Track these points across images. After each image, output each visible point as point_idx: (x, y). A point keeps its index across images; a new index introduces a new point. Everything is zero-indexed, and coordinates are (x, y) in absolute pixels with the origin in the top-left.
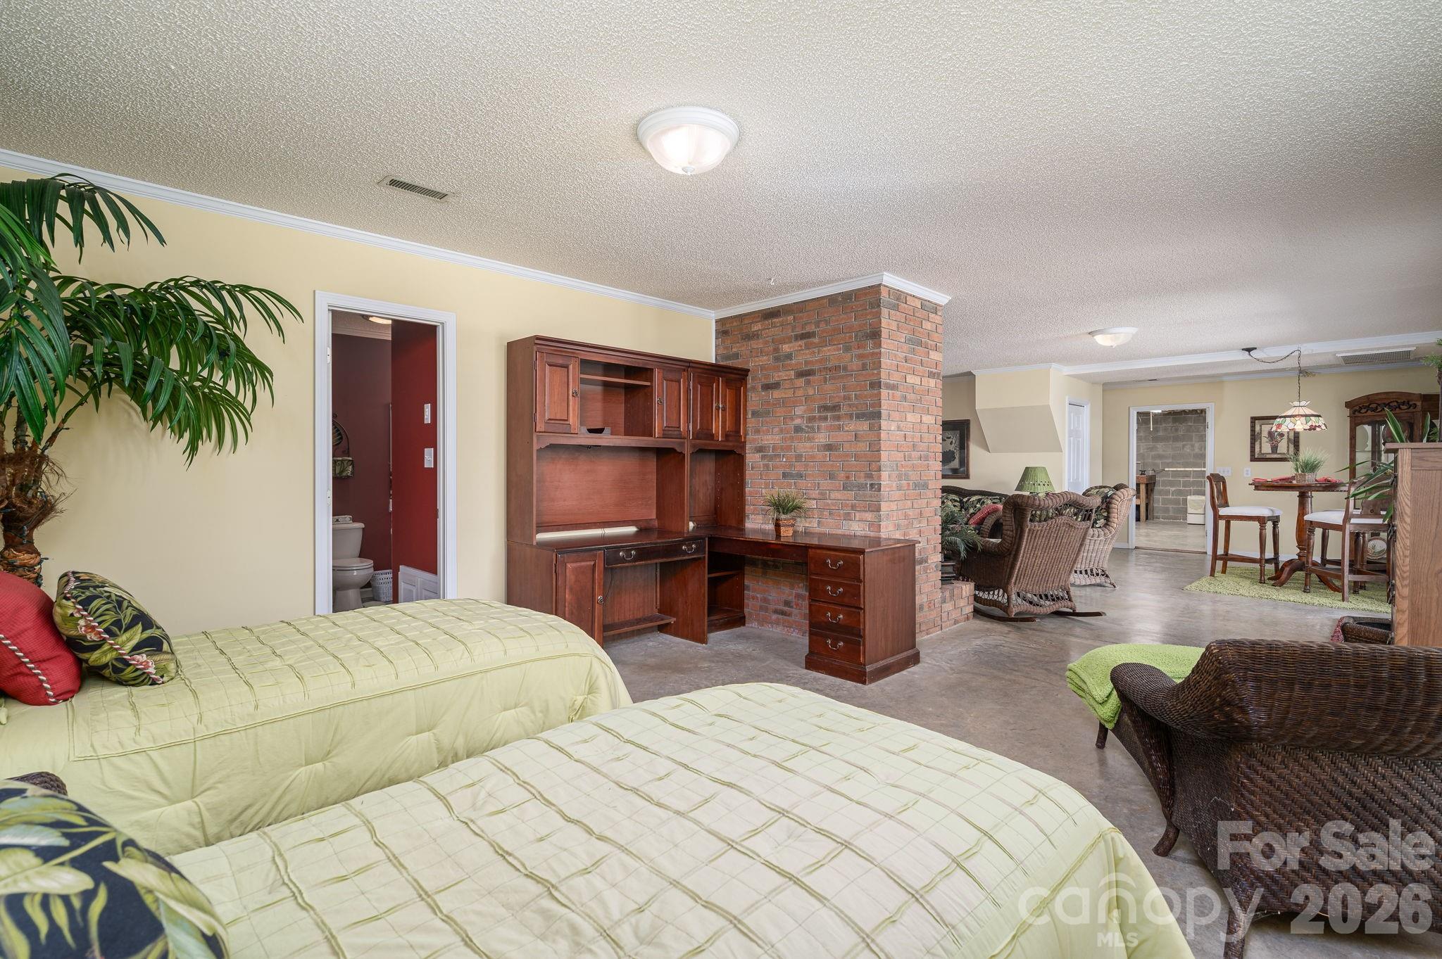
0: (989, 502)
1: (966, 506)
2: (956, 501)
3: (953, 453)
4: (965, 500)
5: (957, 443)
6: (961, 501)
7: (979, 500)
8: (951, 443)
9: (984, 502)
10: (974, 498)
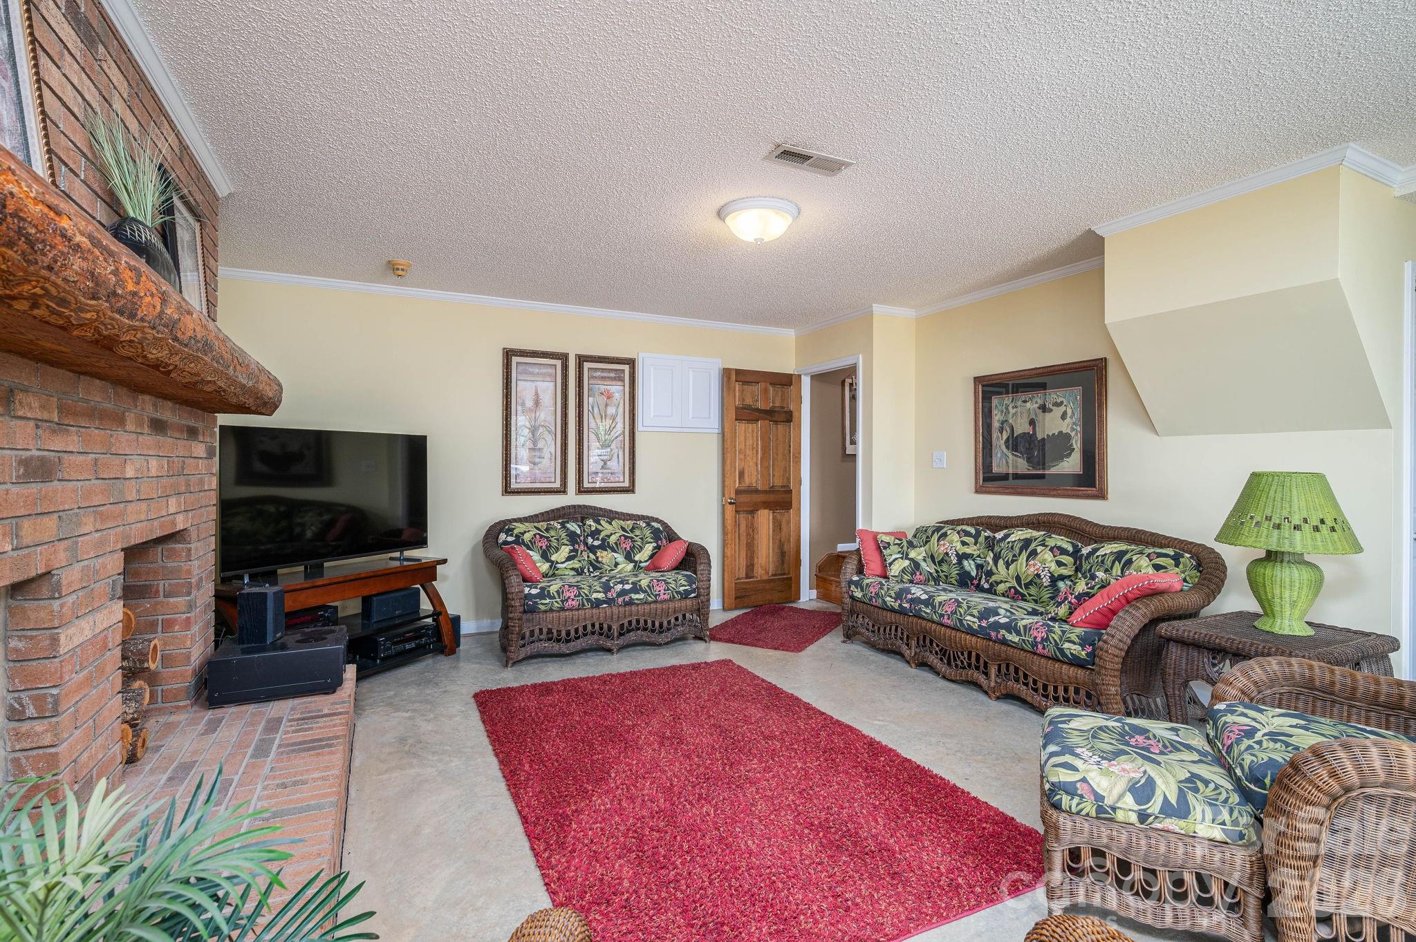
0: (1144, 562)
1: (1086, 566)
2: (1063, 551)
3: (1067, 437)
4: (1085, 551)
5: (1078, 414)
6: (1076, 554)
7: (1119, 555)
8: (1064, 417)
9: (1130, 562)
10: (1109, 548)
